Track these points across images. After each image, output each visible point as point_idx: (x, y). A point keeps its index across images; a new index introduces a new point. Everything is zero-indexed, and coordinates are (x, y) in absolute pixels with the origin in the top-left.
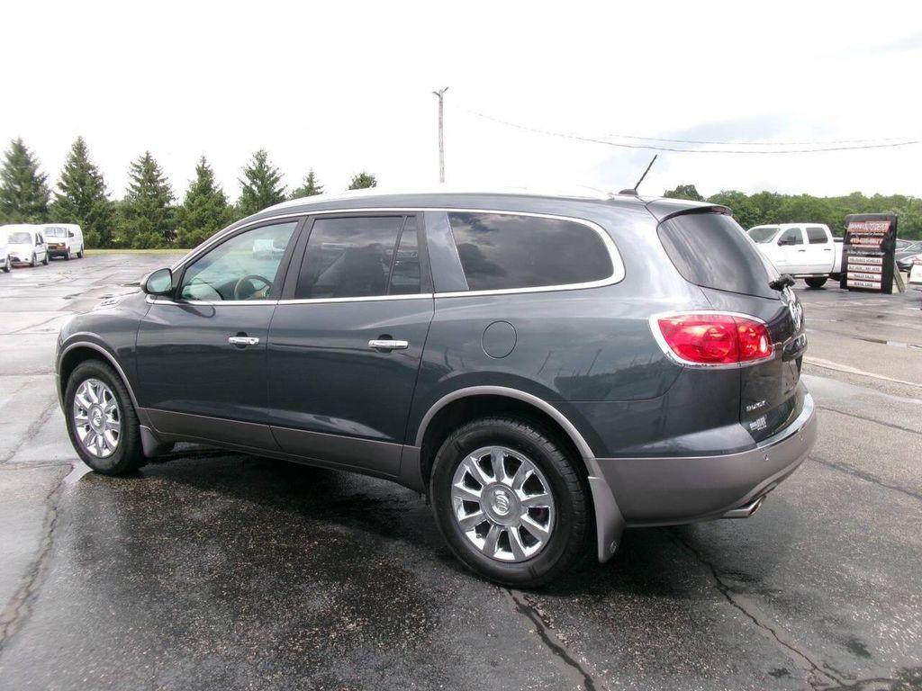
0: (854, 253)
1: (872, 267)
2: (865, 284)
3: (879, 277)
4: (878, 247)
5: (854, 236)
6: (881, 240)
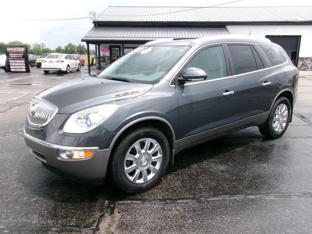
0: (12, 59)
1: (21, 64)
2: (19, 70)
3: (24, 67)
4: (22, 56)
5: (10, 53)
6: (22, 54)
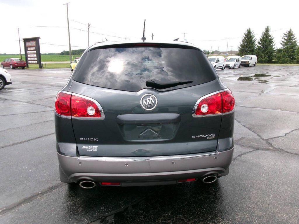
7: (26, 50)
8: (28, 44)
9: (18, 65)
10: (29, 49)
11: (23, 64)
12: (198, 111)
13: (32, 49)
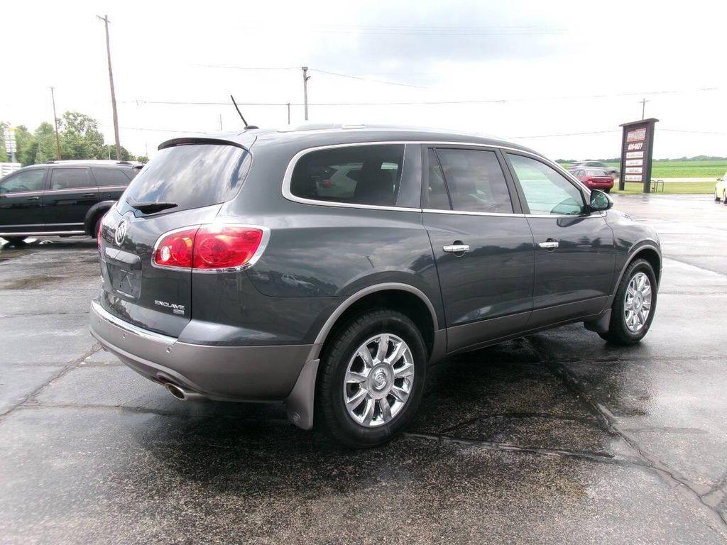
7: (624, 151)
8: (631, 136)
9: (595, 184)
10: (631, 147)
11: (607, 182)
12: (158, 256)
13: (637, 146)
